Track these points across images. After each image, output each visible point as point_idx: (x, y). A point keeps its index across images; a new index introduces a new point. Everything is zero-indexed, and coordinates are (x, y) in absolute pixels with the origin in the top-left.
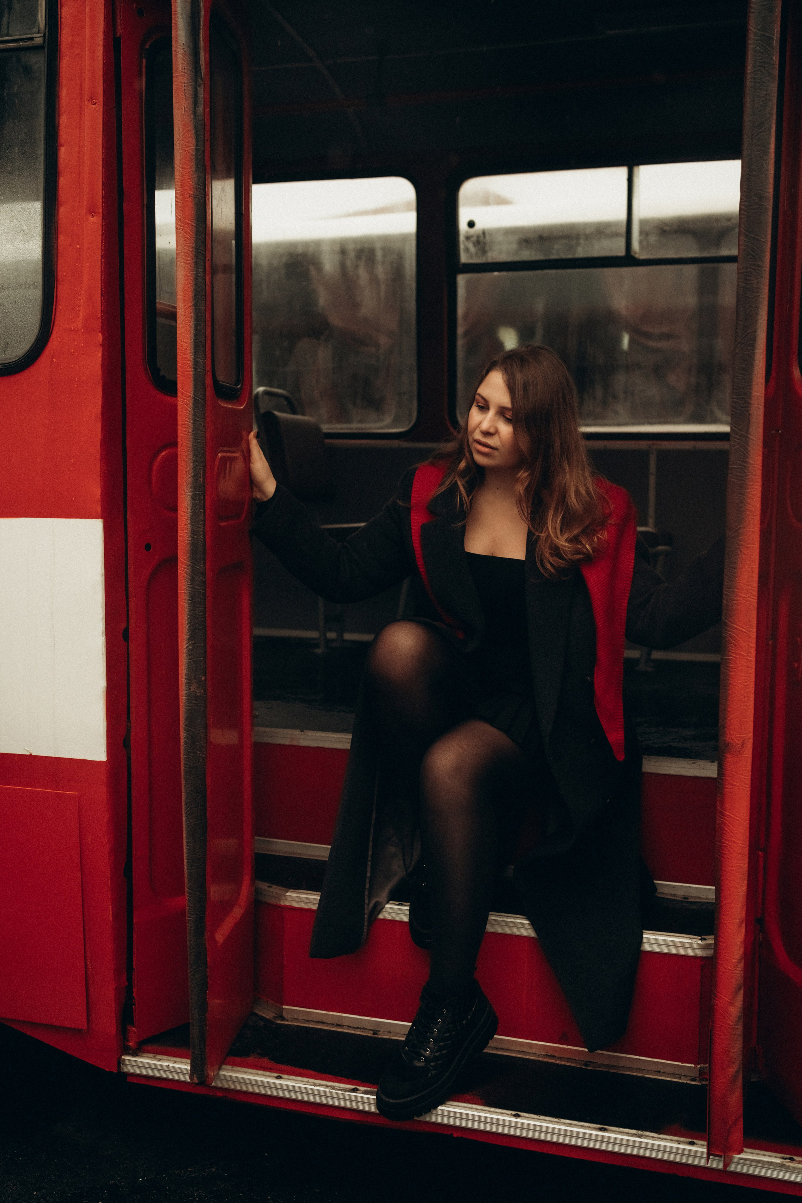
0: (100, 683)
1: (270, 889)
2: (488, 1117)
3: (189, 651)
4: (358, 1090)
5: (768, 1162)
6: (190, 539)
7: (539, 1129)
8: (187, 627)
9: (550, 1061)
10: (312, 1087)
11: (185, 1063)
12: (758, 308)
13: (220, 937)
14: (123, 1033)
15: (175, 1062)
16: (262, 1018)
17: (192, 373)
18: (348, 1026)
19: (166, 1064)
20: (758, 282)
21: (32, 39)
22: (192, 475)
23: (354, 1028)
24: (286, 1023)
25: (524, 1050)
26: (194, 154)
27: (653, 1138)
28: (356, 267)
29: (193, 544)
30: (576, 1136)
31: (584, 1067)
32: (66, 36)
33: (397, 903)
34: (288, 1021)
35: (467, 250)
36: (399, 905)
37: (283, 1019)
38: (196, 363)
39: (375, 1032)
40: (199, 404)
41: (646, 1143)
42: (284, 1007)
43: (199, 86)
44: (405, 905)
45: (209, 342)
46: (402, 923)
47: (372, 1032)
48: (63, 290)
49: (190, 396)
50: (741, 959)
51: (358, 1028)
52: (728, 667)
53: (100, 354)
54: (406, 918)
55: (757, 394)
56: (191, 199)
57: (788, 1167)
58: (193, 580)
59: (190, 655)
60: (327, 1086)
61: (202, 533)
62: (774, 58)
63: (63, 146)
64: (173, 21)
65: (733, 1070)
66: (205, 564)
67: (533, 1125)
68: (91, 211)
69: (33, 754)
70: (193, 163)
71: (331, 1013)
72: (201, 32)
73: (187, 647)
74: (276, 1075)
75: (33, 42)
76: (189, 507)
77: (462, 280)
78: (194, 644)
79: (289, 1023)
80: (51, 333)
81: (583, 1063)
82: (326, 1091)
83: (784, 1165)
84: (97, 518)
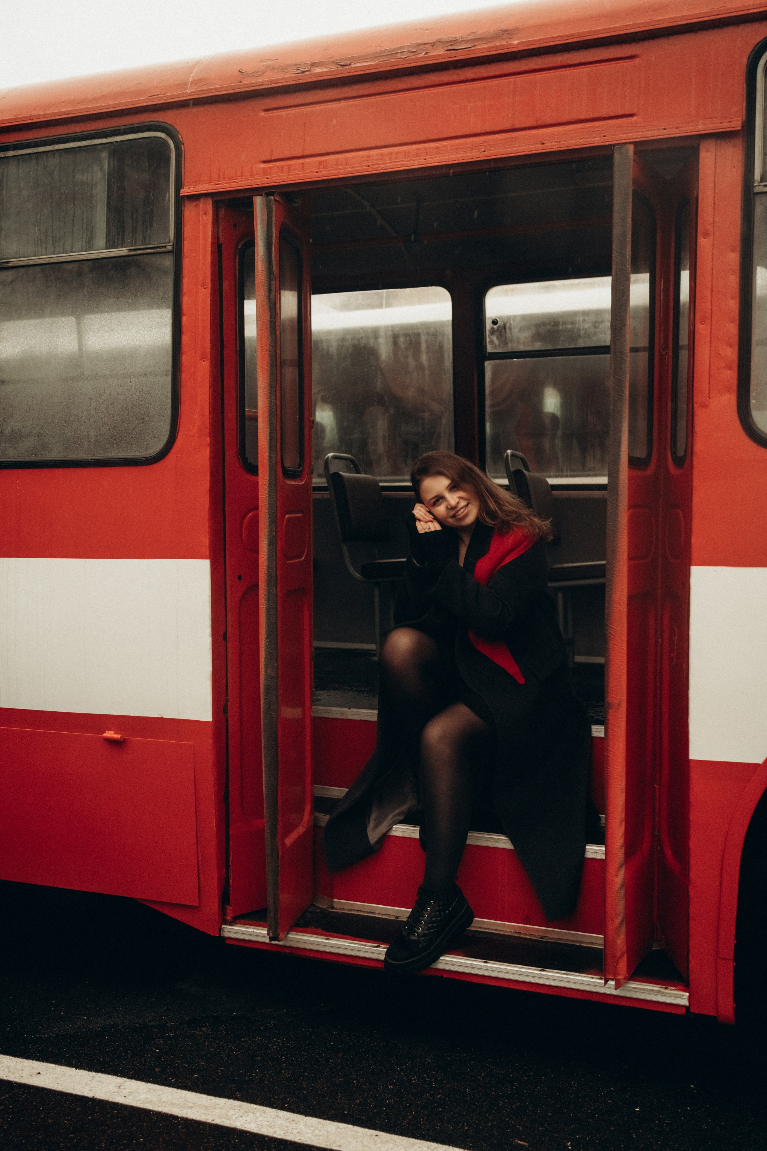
0: (208, 668)
1: (324, 817)
2: (466, 963)
3: (266, 646)
4: (380, 946)
5: (651, 990)
6: (267, 572)
7: (500, 970)
8: (265, 630)
9: (517, 935)
10: (350, 945)
11: (265, 930)
12: (622, 422)
13: (288, 842)
14: (223, 911)
15: (258, 929)
16: (319, 908)
17: (268, 464)
18: (379, 913)
19: (251, 930)
20: (621, 406)
21: (165, 247)
22: (268, 530)
23: (382, 914)
24: (335, 911)
25: (500, 929)
26: (269, 324)
27: (575, 975)
28: (406, 357)
29: (269, 576)
30: (524, 975)
31: (540, 940)
32: (187, 245)
33: (412, 826)
34: (337, 909)
35: (492, 342)
36: (413, 827)
37: (333, 908)
38: (270, 457)
39: (397, 917)
40: (273, 484)
41: (570, 978)
42: (334, 900)
43: (272, 280)
44: (417, 827)
45: (279, 444)
46: (415, 839)
47: (395, 917)
48: (184, 409)
49: (266, 479)
50: (622, 846)
51: (385, 914)
52: (609, 653)
53: (208, 451)
54: (417, 836)
55: (623, 477)
56: (267, 352)
57: (664, 993)
58: (268, 599)
59: (267, 649)
60: (359, 944)
61: (274, 568)
62: (627, 267)
63: (185, 315)
64: (255, 241)
65: (618, 920)
66: (276, 589)
67: (496, 967)
68: (203, 358)
69: (164, 717)
70: (268, 330)
71: (367, 904)
72: (273, 246)
73: (265, 643)
74: (325, 937)
75: (166, 249)
76: (266, 551)
77: (489, 366)
78: (269, 641)
79: (337, 911)
80: (177, 438)
81: (540, 937)
82: (359, 947)
83: (661, 991)
84: (206, 559)
